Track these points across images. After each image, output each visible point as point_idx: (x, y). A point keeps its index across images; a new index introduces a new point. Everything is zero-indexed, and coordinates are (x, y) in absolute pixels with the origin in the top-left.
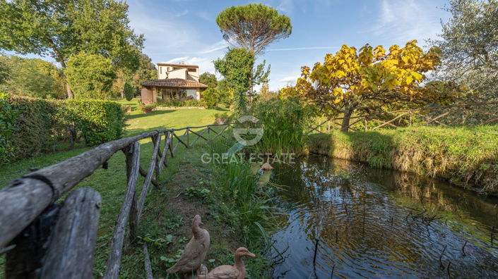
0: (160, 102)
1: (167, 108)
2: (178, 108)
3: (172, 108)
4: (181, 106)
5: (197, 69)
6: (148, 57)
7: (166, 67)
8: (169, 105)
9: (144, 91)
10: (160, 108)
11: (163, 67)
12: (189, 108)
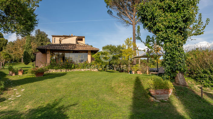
0: (52, 66)
1: (59, 71)
2: (69, 71)
3: (64, 71)
4: (74, 68)
5: (84, 39)
6: (45, 34)
7: (58, 38)
8: (62, 67)
9: (39, 55)
10: (53, 71)
11: (56, 38)
12: (83, 70)
